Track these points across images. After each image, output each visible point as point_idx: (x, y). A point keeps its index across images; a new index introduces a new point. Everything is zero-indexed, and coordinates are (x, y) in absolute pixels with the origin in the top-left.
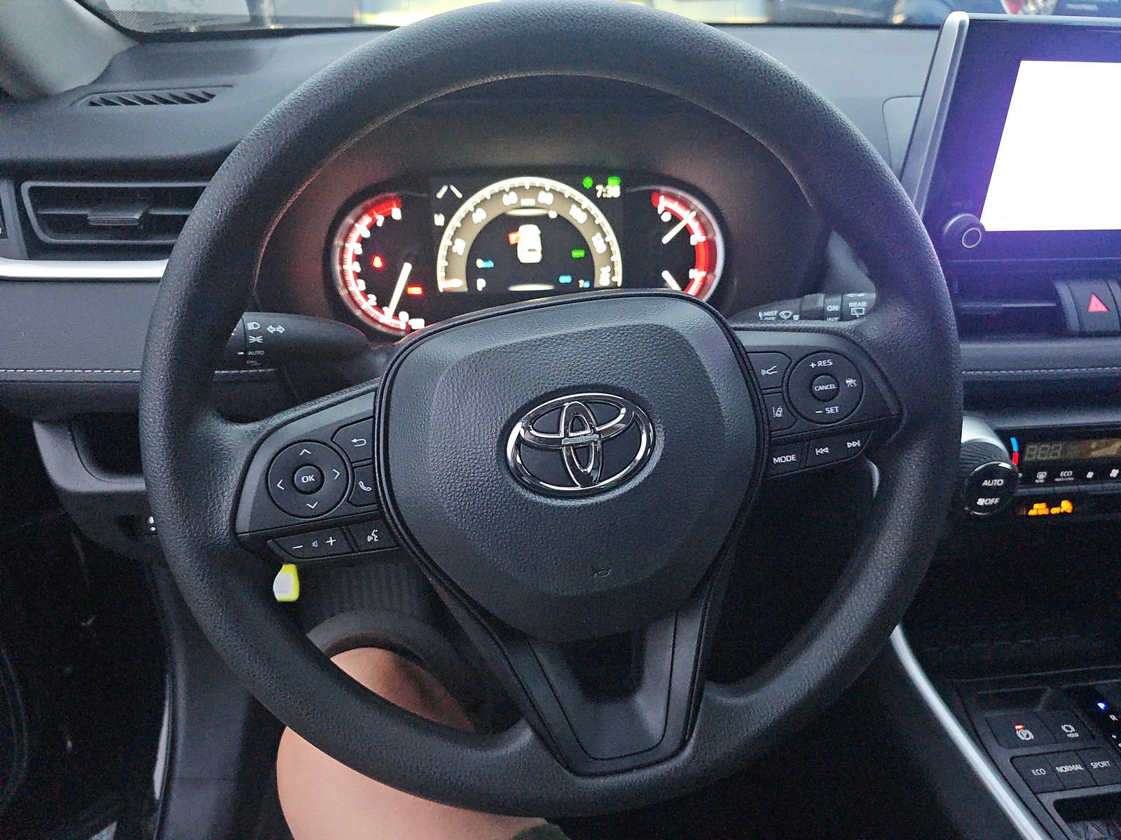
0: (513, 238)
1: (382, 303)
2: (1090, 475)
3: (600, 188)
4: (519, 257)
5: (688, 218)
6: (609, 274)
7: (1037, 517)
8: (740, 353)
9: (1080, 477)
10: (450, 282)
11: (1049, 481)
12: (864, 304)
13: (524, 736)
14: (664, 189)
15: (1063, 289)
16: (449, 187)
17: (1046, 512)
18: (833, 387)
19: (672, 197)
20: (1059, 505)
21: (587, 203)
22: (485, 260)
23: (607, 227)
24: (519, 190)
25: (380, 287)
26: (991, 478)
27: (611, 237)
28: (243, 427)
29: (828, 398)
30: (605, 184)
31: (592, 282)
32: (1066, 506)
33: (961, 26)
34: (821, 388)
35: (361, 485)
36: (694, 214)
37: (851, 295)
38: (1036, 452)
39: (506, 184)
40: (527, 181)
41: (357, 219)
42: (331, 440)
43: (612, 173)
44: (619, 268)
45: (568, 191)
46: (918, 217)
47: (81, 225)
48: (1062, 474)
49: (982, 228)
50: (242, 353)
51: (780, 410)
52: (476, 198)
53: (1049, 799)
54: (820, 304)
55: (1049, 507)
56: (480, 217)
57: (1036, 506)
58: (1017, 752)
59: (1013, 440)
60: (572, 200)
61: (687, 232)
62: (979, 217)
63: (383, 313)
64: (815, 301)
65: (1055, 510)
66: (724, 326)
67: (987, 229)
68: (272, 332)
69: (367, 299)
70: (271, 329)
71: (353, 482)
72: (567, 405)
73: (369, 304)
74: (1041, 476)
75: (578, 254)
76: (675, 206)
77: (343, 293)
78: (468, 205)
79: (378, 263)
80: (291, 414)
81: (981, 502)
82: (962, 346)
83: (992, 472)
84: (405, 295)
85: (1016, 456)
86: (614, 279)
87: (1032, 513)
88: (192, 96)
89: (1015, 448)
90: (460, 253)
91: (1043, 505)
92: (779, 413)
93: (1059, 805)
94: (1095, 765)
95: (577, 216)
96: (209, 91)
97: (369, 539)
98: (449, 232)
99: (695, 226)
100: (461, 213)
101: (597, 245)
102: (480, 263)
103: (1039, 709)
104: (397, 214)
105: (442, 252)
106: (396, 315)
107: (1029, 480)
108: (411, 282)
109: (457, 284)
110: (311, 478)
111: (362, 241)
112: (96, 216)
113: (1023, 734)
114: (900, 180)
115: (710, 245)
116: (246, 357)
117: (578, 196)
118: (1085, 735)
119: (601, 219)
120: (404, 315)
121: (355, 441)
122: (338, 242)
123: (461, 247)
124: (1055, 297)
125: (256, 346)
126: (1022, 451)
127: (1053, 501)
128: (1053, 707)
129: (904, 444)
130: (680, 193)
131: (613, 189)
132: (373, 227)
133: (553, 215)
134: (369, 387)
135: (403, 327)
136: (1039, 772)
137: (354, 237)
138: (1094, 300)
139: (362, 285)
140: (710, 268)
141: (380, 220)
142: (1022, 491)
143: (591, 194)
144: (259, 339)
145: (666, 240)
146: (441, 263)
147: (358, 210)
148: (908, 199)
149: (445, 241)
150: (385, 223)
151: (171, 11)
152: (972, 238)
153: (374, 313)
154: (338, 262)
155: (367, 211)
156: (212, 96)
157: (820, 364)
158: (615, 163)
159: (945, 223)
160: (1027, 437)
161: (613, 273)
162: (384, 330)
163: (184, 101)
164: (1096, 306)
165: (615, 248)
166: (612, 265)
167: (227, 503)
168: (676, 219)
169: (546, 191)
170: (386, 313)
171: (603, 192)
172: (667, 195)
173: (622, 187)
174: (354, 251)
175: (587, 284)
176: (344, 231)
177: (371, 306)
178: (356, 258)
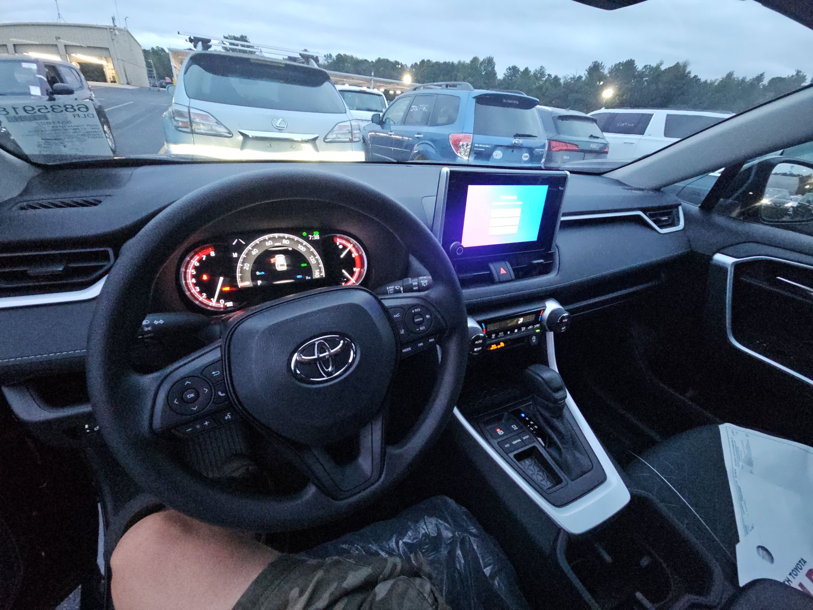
0: (272, 260)
1: (210, 296)
2: (509, 333)
3: (310, 236)
4: (277, 269)
5: (350, 247)
6: (319, 273)
7: (494, 350)
8: (385, 310)
9: (505, 334)
10: (245, 283)
11: (496, 337)
12: (426, 281)
13: (312, 490)
14: (338, 235)
15: (492, 266)
16: (238, 240)
17: (496, 348)
18: (421, 319)
19: (343, 239)
20: (499, 344)
21: (305, 243)
22: (260, 271)
23: (316, 253)
24: (273, 239)
25: (208, 289)
26: (478, 340)
27: (318, 257)
28: (151, 376)
29: (420, 324)
30: (312, 235)
31: (312, 277)
32: (502, 344)
33: (447, 173)
34: (417, 320)
35: (220, 393)
36: (352, 245)
37: (421, 278)
38: (491, 327)
39: (266, 237)
40: (276, 235)
41: (191, 258)
42: (202, 375)
43: (315, 229)
44: (323, 270)
45: (296, 238)
46: (440, 245)
47: (24, 276)
48: (500, 334)
49: (462, 246)
50: (141, 337)
51: (403, 330)
52: (253, 244)
53: (512, 455)
54: (410, 282)
55: (497, 346)
56: (255, 252)
57: (492, 346)
58: (499, 440)
59: (483, 324)
60: (298, 242)
61: (350, 252)
62: (461, 242)
63: (211, 301)
64: (408, 281)
65: (499, 347)
66: (376, 298)
67: (464, 247)
68: (156, 324)
69: (202, 296)
70: (156, 322)
71: (215, 392)
72: (317, 343)
73: (203, 298)
74: (493, 336)
75: (303, 265)
76: (344, 242)
77: (188, 293)
78: (249, 247)
79: (205, 277)
80: (176, 365)
81: (476, 349)
82: (463, 291)
83: (478, 338)
84: (221, 291)
85: (484, 330)
86: (321, 274)
87: (491, 349)
88: (87, 202)
89: (484, 327)
90: (247, 269)
91: (495, 345)
92: (402, 332)
93: (515, 456)
94: (524, 438)
95: (301, 249)
96: (97, 198)
97: (226, 418)
98: (241, 260)
99: (353, 250)
100: (246, 251)
101: (312, 261)
102: (258, 273)
103: (503, 421)
104: (213, 254)
105: (238, 270)
106: (218, 301)
107: (490, 337)
108: (223, 285)
109: (248, 283)
110: (192, 395)
111: (195, 268)
112: (32, 271)
113: (500, 432)
114: (432, 231)
115: (361, 257)
116: (143, 339)
117: (301, 240)
118: (520, 428)
119: (312, 249)
120: (222, 301)
121: (214, 373)
122: (183, 269)
123: (248, 267)
124: (489, 269)
125: (149, 332)
126: (486, 328)
127: (498, 344)
128: (508, 420)
129: (449, 337)
130: (346, 237)
131: (316, 236)
132: (200, 261)
133: (290, 249)
134: (217, 345)
135: (222, 306)
136: (507, 446)
137: (191, 266)
138: (502, 269)
139: (198, 289)
140: (362, 266)
141: (204, 258)
142: (488, 342)
143: (306, 239)
144: (149, 328)
145: (342, 256)
146: (238, 275)
147: (192, 254)
148: (435, 239)
149: (239, 265)
150: (206, 258)
151: (64, 154)
152: (460, 251)
153: (206, 302)
154: (183, 279)
155: (196, 253)
156: (100, 202)
157: (416, 310)
158: (316, 225)
159: (449, 246)
160: (487, 322)
161: (320, 272)
162: (212, 309)
163: (83, 205)
164: (503, 271)
165: (320, 261)
166: (320, 268)
167: (146, 416)
168: (345, 247)
169: (286, 239)
170: (213, 301)
171: (312, 238)
172: (340, 238)
173: (320, 235)
174: (191, 273)
175: (310, 278)
176: (185, 264)
177: (204, 298)
178: (193, 276)
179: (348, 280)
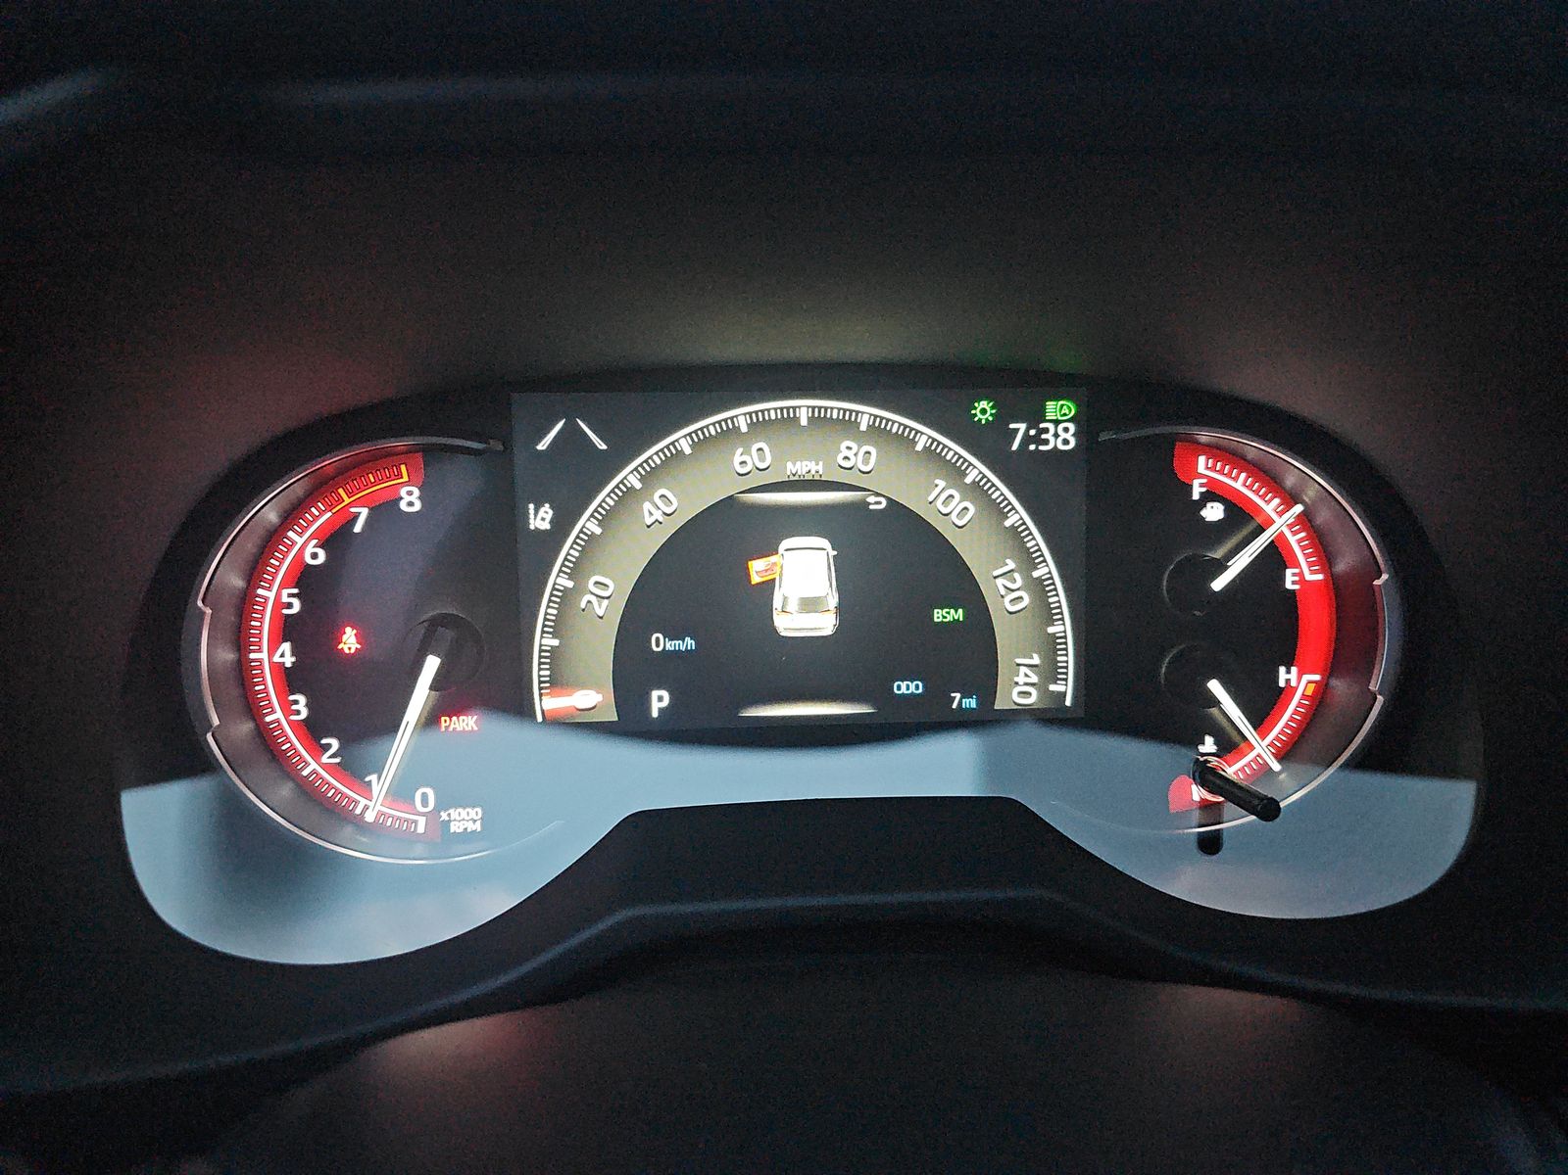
0: (760, 569)
1: (361, 755)
3: (1019, 427)
4: (776, 624)
5: (1281, 522)
6: (1036, 673)
14: (1205, 436)
16: (571, 423)
19: (1235, 459)
21: (977, 470)
22: (673, 633)
23: (1035, 540)
24: (778, 431)
25: (355, 710)
27: (1048, 568)
31: (988, 697)
36: (1296, 507)
39: (739, 414)
40: (804, 408)
41: (292, 516)
43: (1058, 384)
44: (1068, 657)
45: (925, 436)
52: (656, 454)
56: (664, 508)
60: (933, 462)
61: (1275, 558)
63: (364, 788)
69: (317, 748)
73: (320, 763)
75: (945, 615)
76: (1240, 483)
78: (630, 476)
86: (1053, 687)
90: (601, 610)
95: (946, 506)
98: (568, 549)
99: (1298, 544)
100: (605, 497)
101: (1007, 589)
102: (659, 643)
104: (410, 500)
105: (546, 612)
106: (401, 793)
109: (589, 699)
111: (304, 577)
117: (954, 449)
119: (1017, 515)
120: (424, 797)
123: (604, 596)
130: (1253, 447)
131: (1058, 431)
132: (335, 537)
133: (877, 503)
135: (421, 826)
137: (282, 563)
139: (301, 705)
141: (361, 519)
143: (991, 444)
145: (1215, 580)
146: (542, 641)
147: (294, 485)
149: (557, 579)
150: (372, 524)
153: (337, 787)
155: (321, 488)
158: (1066, 360)
161: (1050, 671)
165: (1060, 598)
166: (1049, 647)
168: (1244, 523)
169: (862, 438)
170: (375, 788)
171: (1027, 439)
172: (1216, 452)
173: (1086, 425)
174: (279, 605)
175: (971, 703)
176: (249, 546)
177: (326, 767)
178: (287, 629)
179: (1229, 745)
